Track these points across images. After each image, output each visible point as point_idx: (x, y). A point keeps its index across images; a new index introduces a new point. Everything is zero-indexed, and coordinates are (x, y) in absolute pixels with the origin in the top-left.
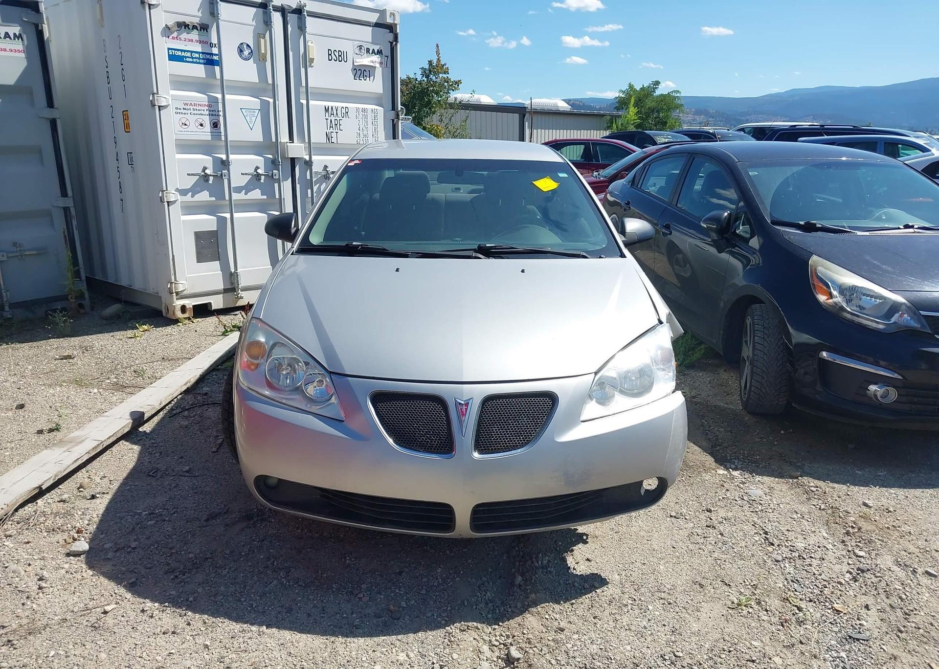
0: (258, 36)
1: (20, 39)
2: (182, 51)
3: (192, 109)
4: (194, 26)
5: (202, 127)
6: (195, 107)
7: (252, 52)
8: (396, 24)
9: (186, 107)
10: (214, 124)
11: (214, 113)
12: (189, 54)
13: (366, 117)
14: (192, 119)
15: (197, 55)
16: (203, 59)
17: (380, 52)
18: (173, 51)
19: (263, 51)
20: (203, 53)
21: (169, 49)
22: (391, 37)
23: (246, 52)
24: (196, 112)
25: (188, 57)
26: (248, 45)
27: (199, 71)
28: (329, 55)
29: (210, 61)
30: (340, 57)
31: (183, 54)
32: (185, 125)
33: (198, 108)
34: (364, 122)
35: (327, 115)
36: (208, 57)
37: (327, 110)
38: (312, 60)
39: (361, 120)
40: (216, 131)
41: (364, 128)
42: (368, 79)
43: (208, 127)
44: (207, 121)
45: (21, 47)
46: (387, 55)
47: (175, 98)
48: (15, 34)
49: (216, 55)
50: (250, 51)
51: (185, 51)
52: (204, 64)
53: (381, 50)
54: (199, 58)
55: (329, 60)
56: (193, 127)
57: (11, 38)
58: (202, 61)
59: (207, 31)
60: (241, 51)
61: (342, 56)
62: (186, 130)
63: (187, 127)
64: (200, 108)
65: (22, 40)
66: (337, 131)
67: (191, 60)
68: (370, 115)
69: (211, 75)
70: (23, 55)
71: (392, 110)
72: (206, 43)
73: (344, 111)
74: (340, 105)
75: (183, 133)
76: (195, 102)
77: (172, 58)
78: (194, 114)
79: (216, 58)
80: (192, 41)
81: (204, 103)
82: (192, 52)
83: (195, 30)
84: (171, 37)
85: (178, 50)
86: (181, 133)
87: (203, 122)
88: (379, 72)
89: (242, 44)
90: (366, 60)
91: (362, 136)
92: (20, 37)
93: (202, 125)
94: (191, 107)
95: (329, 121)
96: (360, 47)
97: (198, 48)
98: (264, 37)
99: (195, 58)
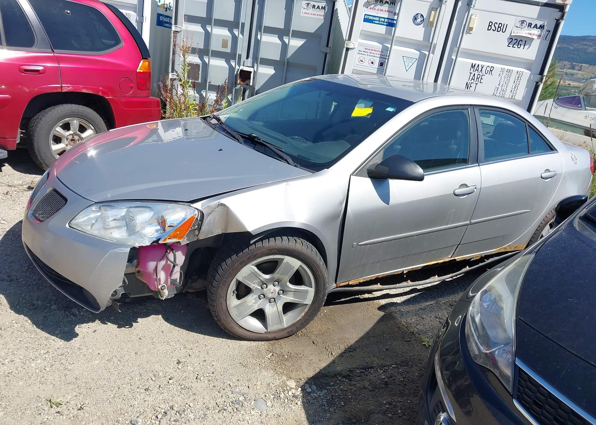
0: (433, 9)
1: (324, 10)
2: (373, 16)
3: (369, 52)
4: (386, 1)
5: (372, 64)
6: (372, 52)
7: (423, 20)
8: (567, 5)
9: (366, 51)
10: (381, 64)
11: (383, 57)
12: (378, 19)
13: (510, 76)
14: (367, 59)
15: (383, 20)
16: (387, 22)
17: (542, 27)
18: (368, 16)
19: (431, 20)
20: (387, 19)
21: (365, 15)
22: (558, 14)
23: (419, 20)
24: (371, 54)
25: (377, 20)
26: (422, 16)
27: (382, 29)
28: (489, 26)
29: (391, 24)
30: (500, 28)
31: (374, 18)
32: (362, 61)
33: (373, 52)
34: (506, 80)
35: (472, 70)
36: (390, 21)
37: (473, 66)
38: (471, 29)
39: (503, 78)
40: (381, 68)
41: (504, 85)
42: (522, 47)
43: (376, 65)
44: (377, 61)
45: (323, 14)
46: (549, 30)
47: (360, 44)
48: (322, 6)
49: (395, 20)
50: (422, 19)
51: (375, 17)
52: (386, 25)
53: (544, 26)
54: (384, 22)
55: (488, 30)
56: (366, 63)
57: (319, 9)
58: (386, 24)
59: (394, 5)
60: (415, 18)
61: (502, 28)
62: (361, 64)
63: (362, 62)
64: (374, 52)
65: (325, 10)
66: (477, 83)
67: (378, 22)
68: (514, 76)
69: (388, 32)
70: (323, 18)
71: (539, 74)
72: (392, 12)
73: (489, 69)
74: (486, 64)
75: (360, 66)
76: (372, 48)
77: (366, 20)
78: (370, 56)
79: (395, 22)
80: (382, 10)
81: (378, 50)
82: (380, 17)
83: (387, 4)
84: (369, 8)
85: (371, 16)
86: (357, 66)
87: (374, 61)
88: (536, 44)
89: (418, 14)
90: (524, 32)
91: (500, 89)
92: (323, 8)
93: (372, 63)
94: (369, 51)
95: (472, 75)
96: (523, 22)
97: (386, 15)
98: (436, 10)
99: (381, 21)
